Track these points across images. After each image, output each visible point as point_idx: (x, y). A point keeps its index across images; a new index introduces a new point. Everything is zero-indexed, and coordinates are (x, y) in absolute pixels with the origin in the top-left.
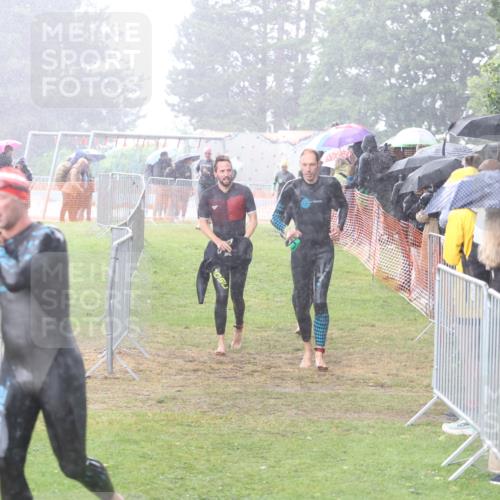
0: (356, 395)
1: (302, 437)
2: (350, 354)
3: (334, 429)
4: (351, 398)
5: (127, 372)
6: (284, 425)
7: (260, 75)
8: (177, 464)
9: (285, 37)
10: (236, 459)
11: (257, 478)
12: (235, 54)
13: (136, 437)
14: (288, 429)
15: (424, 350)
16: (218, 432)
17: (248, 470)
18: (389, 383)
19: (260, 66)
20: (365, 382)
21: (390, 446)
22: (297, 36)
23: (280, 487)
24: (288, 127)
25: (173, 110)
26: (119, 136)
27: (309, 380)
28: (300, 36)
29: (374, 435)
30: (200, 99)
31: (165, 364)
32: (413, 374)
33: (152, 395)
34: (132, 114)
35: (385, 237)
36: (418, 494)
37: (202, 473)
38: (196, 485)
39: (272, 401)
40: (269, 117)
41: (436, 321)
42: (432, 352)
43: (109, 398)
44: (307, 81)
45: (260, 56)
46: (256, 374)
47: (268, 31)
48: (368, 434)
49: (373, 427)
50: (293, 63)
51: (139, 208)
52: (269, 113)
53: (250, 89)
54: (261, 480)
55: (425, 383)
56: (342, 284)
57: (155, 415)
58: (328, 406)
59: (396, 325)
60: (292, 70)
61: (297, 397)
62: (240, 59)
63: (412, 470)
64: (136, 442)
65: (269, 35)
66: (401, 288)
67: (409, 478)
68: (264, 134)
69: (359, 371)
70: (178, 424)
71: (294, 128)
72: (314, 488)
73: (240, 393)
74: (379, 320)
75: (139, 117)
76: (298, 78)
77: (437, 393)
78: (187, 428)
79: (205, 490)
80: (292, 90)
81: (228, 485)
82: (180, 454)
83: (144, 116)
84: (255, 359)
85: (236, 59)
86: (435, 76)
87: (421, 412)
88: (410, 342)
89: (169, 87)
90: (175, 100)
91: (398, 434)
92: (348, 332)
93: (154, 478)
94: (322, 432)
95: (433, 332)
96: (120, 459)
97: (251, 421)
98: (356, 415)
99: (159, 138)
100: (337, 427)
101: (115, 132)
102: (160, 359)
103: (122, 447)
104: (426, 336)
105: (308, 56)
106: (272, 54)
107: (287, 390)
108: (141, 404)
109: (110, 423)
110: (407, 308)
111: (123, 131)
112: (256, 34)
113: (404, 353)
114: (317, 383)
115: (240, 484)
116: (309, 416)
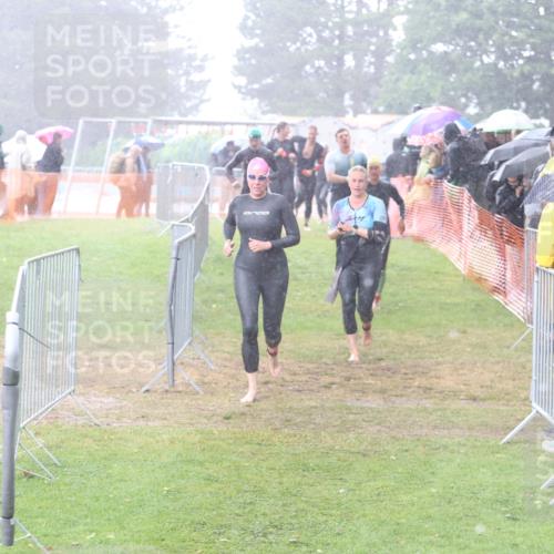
0: (445, 409)
1: (385, 457)
2: (438, 364)
3: (421, 448)
4: (439, 413)
5: (190, 385)
6: (366, 443)
7: (336, 53)
8: (246, 487)
9: (364, 11)
10: (311, 482)
11: (335, 502)
12: (309, 30)
13: (200, 457)
14: (369, 448)
15: (522, 360)
16: (292, 452)
17: (325, 493)
18: (482, 396)
19: (337, 42)
20: (455, 394)
21: (483, 466)
22: (378, 9)
23: (362, 512)
24: (369, 111)
25: (240, 92)
26: (180, 123)
27: (394, 393)
28: (381, 10)
29: (466, 454)
30: (269, 80)
31: (233, 377)
32: (509, 385)
33: (219, 411)
34: (195, 98)
35: (477, 233)
36: (514, 519)
37: (274, 497)
38: (267, 511)
39: (351, 417)
40: (348, 101)
41: (534, 327)
42: (530, 361)
43: (170, 414)
44: (390, 59)
45: (337, 33)
46: (334, 386)
47: (346, 4)
48: (459, 452)
49: (464, 445)
50: (374, 40)
51: (202, 203)
52: (347, 96)
53: (326, 69)
54: (339, 504)
55: (523, 396)
56: (430, 287)
57: (220, 432)
58: (415, 422)
59: (489, 332)
60: (373, 48)
61: (379, 412)
62: (315, 36)
63: (508, 493)
64: (201, 464)
65: (346, 9)
66: (495, 290)
67: (505, 502)
68: (342, 119)
69: (448, 382)
70: (247, 443)
71: (375, 112)
72: (399, 513)
73: (316, 407)
74: (472, 326)
75: (202, 101)
76: (380, 56)
77: (536, 407)
78: (258, 447)
79: (277, 517)
80: (372, 69)
81: (303, 510)
82: (249, 476)
83: (208, 100)
84: (333, 369)
85: (310, 35)
86: (533, 53)
87: (517, 429)
88: (505, 351)
89: (236, 68)
90: (242, 81)
91: (493, 453)
92: (437, 339)
93: (220, 503)
94: (407, 451)
95: (532, 338)
96: (183, 482)
97: (328, 438)
98: (446, 432)
99: (225, 124)
100: (424, 446)
101: (176, 117)
102: (226, 370)
103: (185, 468)
104: (524, 344)
105: (391, 32)
106: (350, 30)
107: (367, 405)
108: (206, 421)
109: (172, 442)
110: (502, 311)
111: (185, 116)
112: (333, 8)
113: (498, 362)
114: (402, 396)
115: (316, 509)
116: (394, 433)
